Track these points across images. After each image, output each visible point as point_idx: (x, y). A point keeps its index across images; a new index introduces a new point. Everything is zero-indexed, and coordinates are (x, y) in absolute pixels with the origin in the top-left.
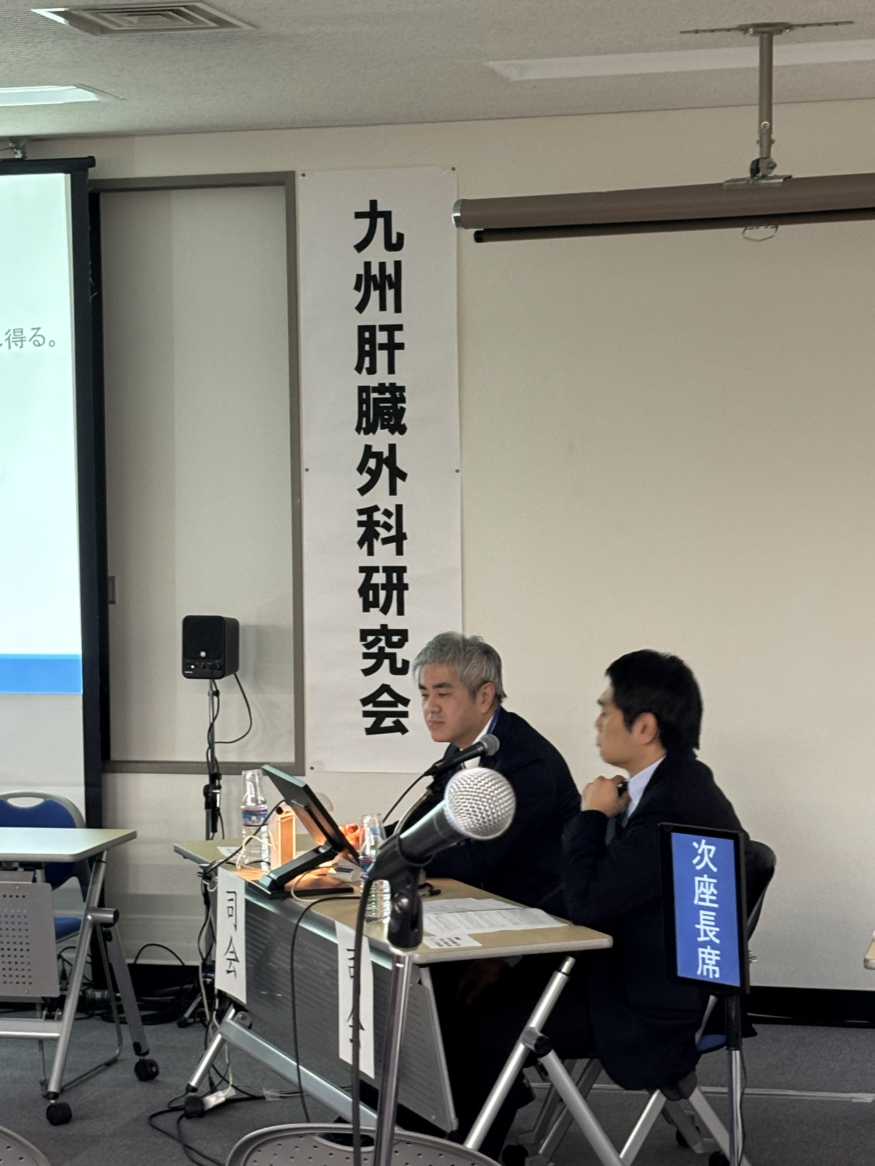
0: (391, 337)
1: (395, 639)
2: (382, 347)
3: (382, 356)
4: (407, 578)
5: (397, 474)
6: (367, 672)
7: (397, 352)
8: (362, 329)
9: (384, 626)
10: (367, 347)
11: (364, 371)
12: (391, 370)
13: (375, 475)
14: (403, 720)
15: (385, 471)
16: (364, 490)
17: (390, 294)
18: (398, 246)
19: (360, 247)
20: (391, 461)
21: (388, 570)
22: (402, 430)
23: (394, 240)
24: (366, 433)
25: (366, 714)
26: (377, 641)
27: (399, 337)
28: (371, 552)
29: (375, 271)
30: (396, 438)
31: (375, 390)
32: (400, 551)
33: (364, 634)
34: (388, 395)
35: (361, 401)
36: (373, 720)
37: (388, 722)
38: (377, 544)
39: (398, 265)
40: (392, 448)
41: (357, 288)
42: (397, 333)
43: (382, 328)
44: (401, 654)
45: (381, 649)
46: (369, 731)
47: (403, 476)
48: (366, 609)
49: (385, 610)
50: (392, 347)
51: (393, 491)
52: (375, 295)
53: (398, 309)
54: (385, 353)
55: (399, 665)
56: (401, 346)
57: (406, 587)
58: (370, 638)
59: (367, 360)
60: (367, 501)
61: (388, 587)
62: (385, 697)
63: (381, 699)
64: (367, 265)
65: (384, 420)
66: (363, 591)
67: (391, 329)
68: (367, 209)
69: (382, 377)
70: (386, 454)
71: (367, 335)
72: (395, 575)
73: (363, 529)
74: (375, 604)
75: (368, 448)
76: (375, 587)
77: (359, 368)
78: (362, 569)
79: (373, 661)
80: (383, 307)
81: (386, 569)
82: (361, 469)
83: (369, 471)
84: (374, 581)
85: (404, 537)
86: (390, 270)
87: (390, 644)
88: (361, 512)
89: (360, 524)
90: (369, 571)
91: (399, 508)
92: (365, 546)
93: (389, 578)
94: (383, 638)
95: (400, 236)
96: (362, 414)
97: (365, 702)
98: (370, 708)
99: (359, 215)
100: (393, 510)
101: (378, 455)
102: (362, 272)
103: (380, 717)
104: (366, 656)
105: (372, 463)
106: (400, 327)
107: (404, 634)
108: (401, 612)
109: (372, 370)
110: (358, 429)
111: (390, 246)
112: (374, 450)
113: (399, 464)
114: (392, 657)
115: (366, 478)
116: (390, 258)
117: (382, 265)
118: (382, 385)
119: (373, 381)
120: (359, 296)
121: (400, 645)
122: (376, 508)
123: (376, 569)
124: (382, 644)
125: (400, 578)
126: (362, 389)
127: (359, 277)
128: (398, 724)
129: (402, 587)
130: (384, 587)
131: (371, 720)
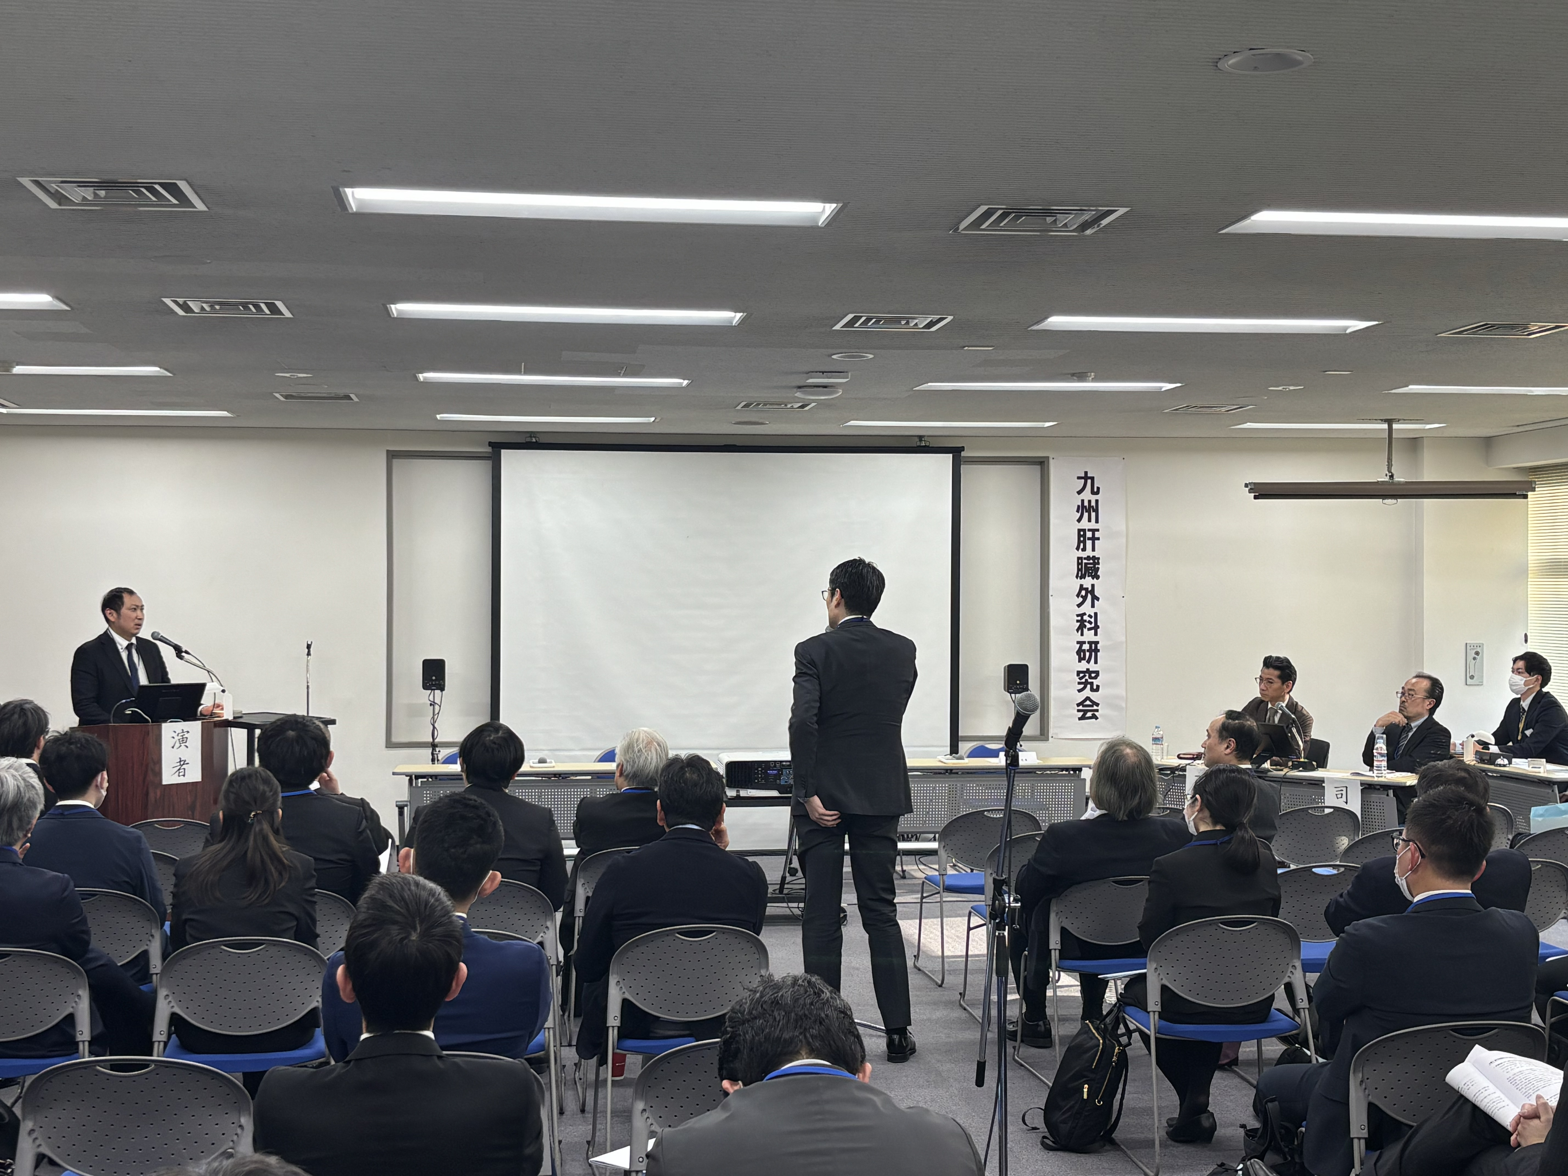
0: (1093, 535)
1: (1093, 675)
2: (1089, 539)
3: (1089, 543)
4: (1099, 646)
5: (1095, 598)
6: (1080, 691)
7: (1096, 541)
8: (1079, 531)
9: (1088, 669)
10: (1082, 539)
11: (1080, 550)
12: (1093, 550)
13: (1085, 598)
14: (1096, 713)
15: (1089, 596)
16: (1079, 605)
17: (1093, 514)
18: (1097, 493)
19: (1079, 493)
20: (1092, 592)
21: (1090, 643)
22: (1098, 577)
23: (1095, 490)
24: (1081, 579)
25: (1079, 711)
26: (1085, 676)
27: (1097, 534)
28: (1082, 634)
29: (1086, 504)
30: (1095, 581)
31: (1085, 559)
32: (1096, 634)
33: (1079, 673)
34: (1091, 561)
35: (1078, 564)
36: (1082, 713)
37: (1089, 714)
38: (1085, 630)
39: (1097, 501)
40: (1093, 586)
41: (1078, 511)
42: (1096, 533)
43: (1089, 530)
44: (1096, 682)
45: (1086, 680)
46: (1080, 719)
47: (1098, 599)
48: (1080, 661)
49: (1088, 662)
50: (1094, 539)
51: (1093, 606)
52: (1086, 515)
53: (1097, 521)
54: (1091, 542)
55: (1095, 687)
56: (1098, 539)
57: (1099, 651)
58: (1081, 675)
59: (1082, 546)
60: (1081, 610)
61: (1090, 650)
62: (1088, 703)
63: (1085, 704)
64: (1083, 501)
65: (1089, 573)
66: (1078, 653)
67: (1093, 531)
68: (1083, 475)
69: (1089, 552)
70: (1090, 589)
71: (1082, 533)
72: (1093, 645)
73: (1079, 624)
74: (1084, 659)
75: (1081, 586)
76: (1084, 651)
77: (1078, 549)
78: (1078, 642)
79: (1082, 686)
80: (1090, 520)
81: (1089, 642)
82: (1078, 596)
83: (1082, 597)
84: (1083, 648)
85: (1098, 627)
86: (1093, 504)
87: (1090, 677)
88: (1078, 616)
89: (1078, 621)
90: (1081, 643)
91: (1096, 614)
92: (1080, 632)
93: (1091, 647)
94: (1087, 675)
95: (1098, 488)
96: (1079, 570)
97: (1078, 705)
98: (1081, 708)
99: (1079, 478)
100: (1093, 615)
101: (1086, 589)
102: (1080, 504)
103: (1085, 712)
104: (1079, 683)
105: (1083, 593)
106: (1098, 530)
107: (1097, 673)
108: (1096, 662)
109: (1084, 549)
110: (1077, 577)
111: (1093, 493)
112: (1084, 586)
113: (1096, 594)
114: (1092, 684)
115: (1081, 599)
116: (1093, 498)
117: (1090, 502)
118: (1088, 557)
119: (1084, 555)
120: (1079, 514)
121: (1095, 678)
122: (1085, 614)
123: (1084, 642)
124: (1087, 677)
125: (1096, 647)
126: (1079, 558)
127: (1079, 506)
128: (1093, 715)
129: (1097, 651)
130: (1088, 651)
131: (1081, 714)
